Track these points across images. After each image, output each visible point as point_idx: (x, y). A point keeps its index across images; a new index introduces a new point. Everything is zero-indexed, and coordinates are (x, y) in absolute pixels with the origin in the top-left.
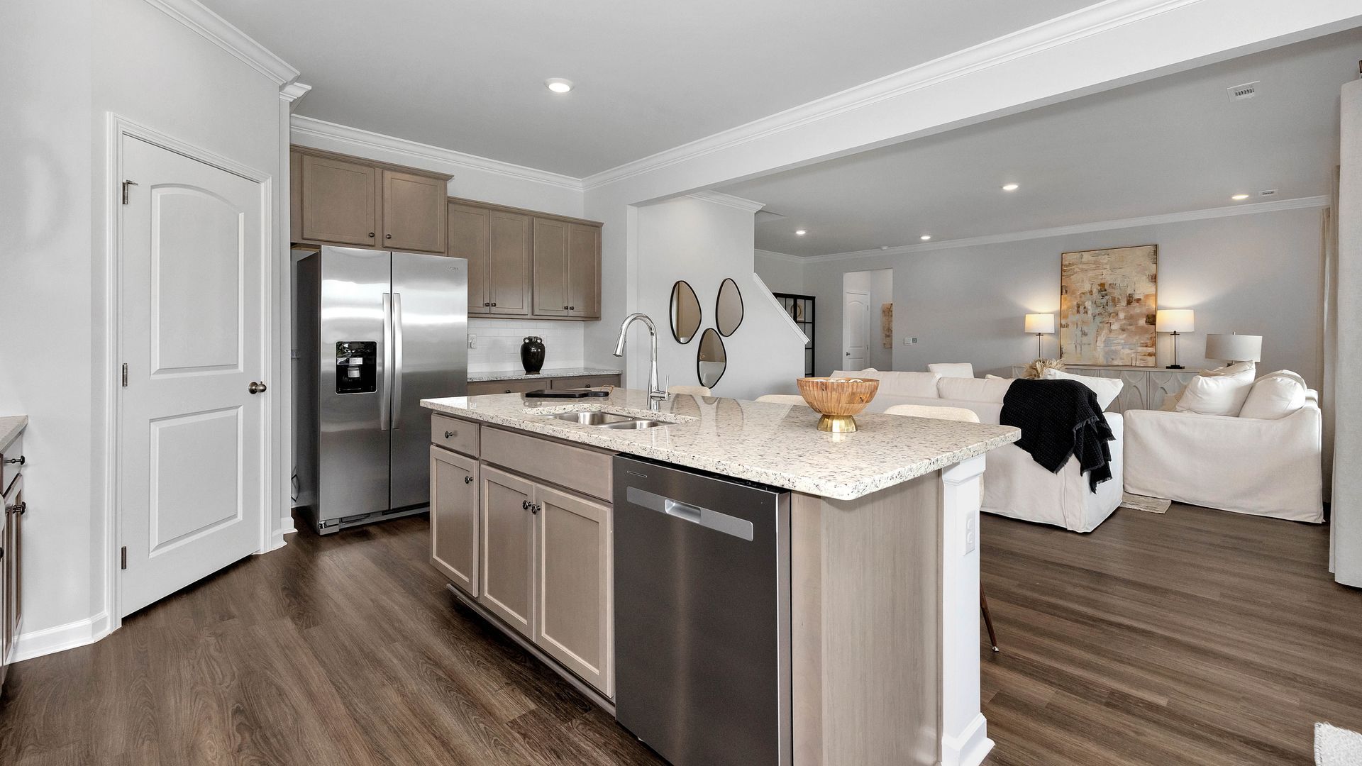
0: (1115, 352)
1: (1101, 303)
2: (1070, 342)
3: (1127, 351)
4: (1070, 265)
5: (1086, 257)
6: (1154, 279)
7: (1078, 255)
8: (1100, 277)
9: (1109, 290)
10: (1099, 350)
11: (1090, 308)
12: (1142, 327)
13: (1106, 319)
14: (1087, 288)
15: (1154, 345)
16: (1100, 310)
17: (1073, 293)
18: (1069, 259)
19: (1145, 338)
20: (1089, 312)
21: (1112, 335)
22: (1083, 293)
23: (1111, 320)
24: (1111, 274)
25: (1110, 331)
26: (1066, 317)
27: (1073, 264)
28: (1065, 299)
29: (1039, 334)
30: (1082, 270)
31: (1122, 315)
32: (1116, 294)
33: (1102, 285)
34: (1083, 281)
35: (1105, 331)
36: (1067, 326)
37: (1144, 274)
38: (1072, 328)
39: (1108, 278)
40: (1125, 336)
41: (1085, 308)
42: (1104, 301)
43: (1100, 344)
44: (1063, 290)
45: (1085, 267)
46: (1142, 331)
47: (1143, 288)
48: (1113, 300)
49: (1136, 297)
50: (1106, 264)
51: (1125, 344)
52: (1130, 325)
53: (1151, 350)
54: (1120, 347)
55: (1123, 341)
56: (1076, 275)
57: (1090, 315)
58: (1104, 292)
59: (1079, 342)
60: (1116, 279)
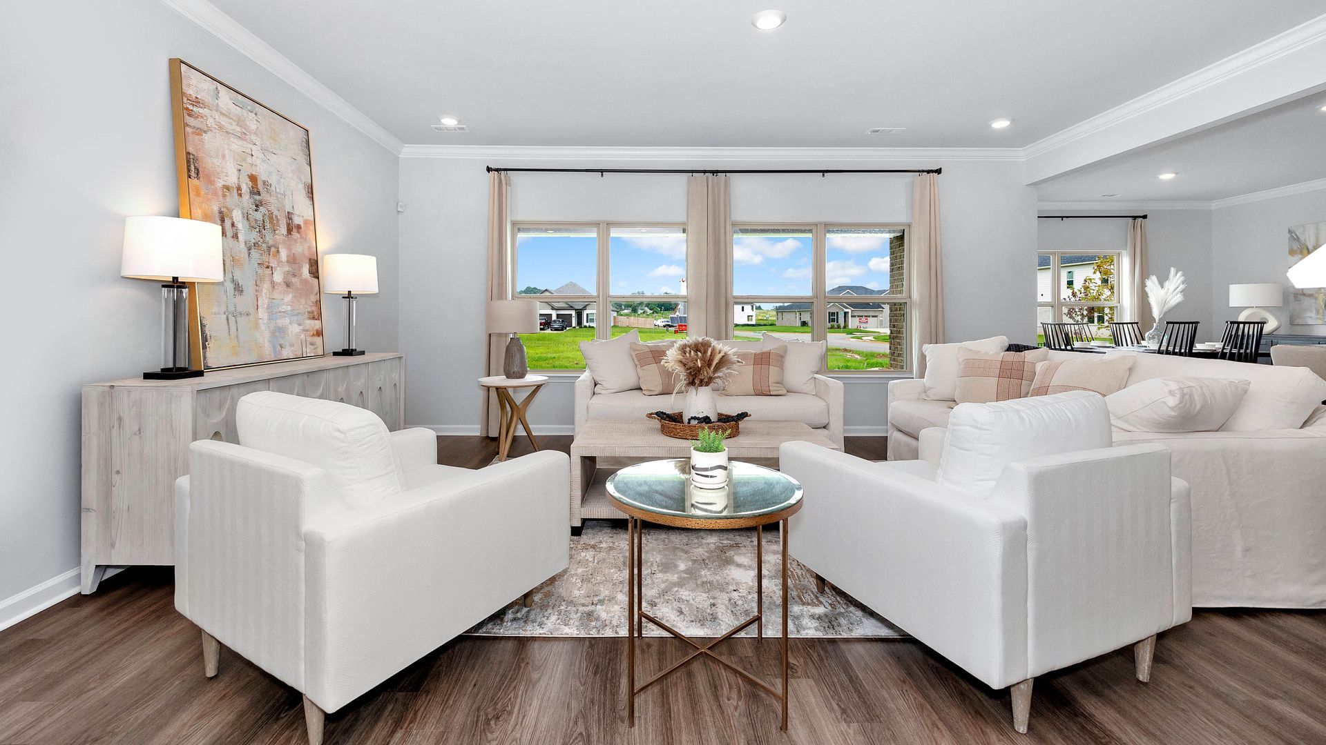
0: (282, 331)
1: (256, 221)
2: (215, 309)
3: (296, 328)
5: (225, 98)
6: (310, 193)
8: (249, 160)
9: (264, 196)
10: (263, 327)
11: (240, 226)
12: (307, 282)
13: (265, 258)
15: (320, 316)
16: (255, 235)
19: (306, 305)
20: (241, 237)
21: (276, 295)
22: (227, 188)
23: (273, 262)
24: (264, 161)
25: (273, 284)
28: (197, 193)
30: (220, 127)
31: (284, 254)
32: (273, 205)
33: (253, 178)
34: (224, 156)
35: (266, 286)
37: (300, 179)
39: (262, 172)
40: (290, 296)
41: (233, 225)
42: (259, 216)
43: (262, 313)
44: (190, 164)
45: (224, 121)
46: (307, 289)
47: (302, 212)
48: (271, 217)
49: (295, 220)
50: (255, 135)
51: (292, 313)
52: (294, 276)
53: (316, 324)
54: (287, 321)
55: (289, 308)
56: (209, 134)
57: (242, 246)
58: (257, 197)
59: (231, 309)
60: (270, 173)
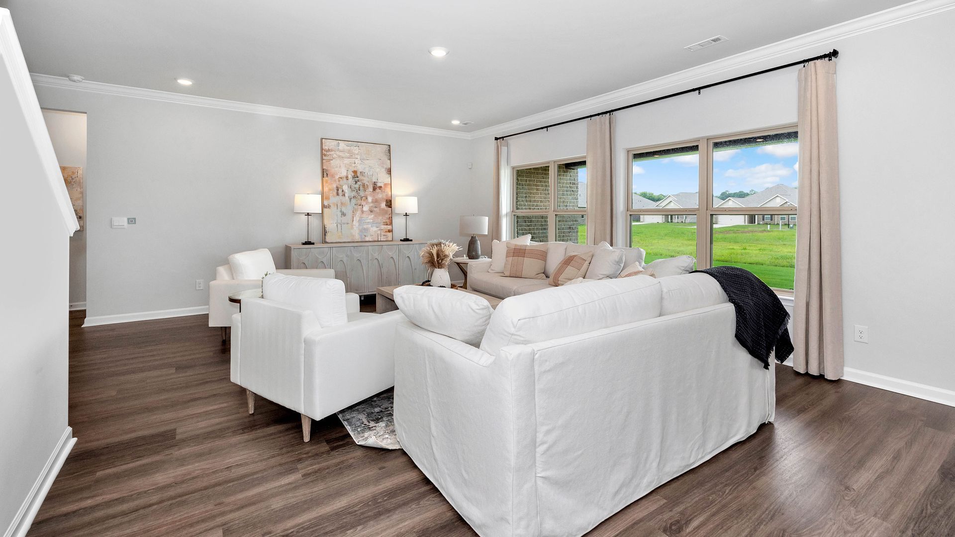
0: (366, 230)
1: (355, 188)
2: (332, 222)
3: (375, 229)
4: (329, 150)
5: (342, 145)
6: (389, 171)
7: (335, 142)
8: (353, 165)
9: (361, 177)
10: (355, 228)
11: (346, 191)
12: (383, 209)
13: (359, 202)
14: (344, 174)
15: (391, 224)
16: (354, 194)
17: (333, 176)
18: (328, 145)
19: (385, 219)
20: (347, 195)
21: (364, 216)
22: (341, 178)
23: (363, 203)
24: (361, 164)
25: (363, 212)
26: (328, 198)
27: (332, 151)
28: (327, 182)
29: (308, 214)
30: (339, 156)
31: (370, 199)
32: (365, 180)
33: (355, 172)
34: (340, 167)
35: (358, 213)
36: (329, 207)
37: (383, 167)
38: (333, 208)
39: (360, 168)
40: (372, 216)
41: (343, 191)
42: (357, 186)
43: (356, 223)
44: (324, 173)
45: (341, 154)
46: (384, 212)
47: (382, 179)
48: (364, 185)
49: (379, 185)
50: (357, 154)
51: (373, 223)
52: (376, 207)
53: (389, 227)
54: (370, 226)
55: (371, 221)
56: (334, 160)
57: (347, 198)
58: (357, 179)
59: (339, 221)
60: (365, 168)
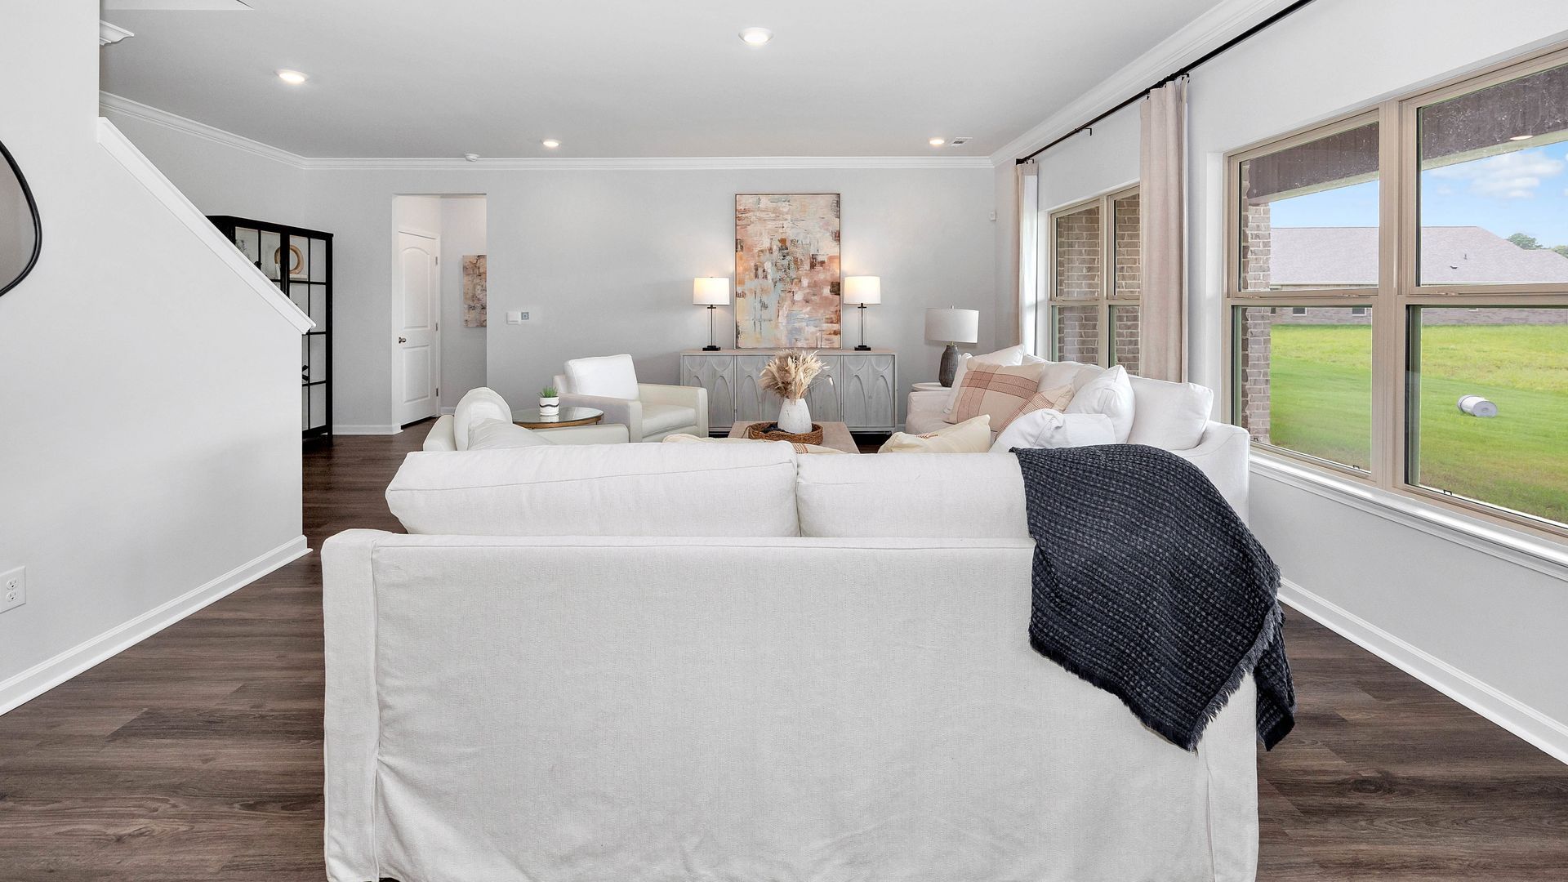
0: (799, 330)
1: (783, 265)
2: (747, 318)
3: (812, 329)
4: (745, 211)
5: (765, 201)
6: (837, 236)
7: (755, 198)
8: (781, 230)
9: (791, 248)
10: (781, 328)
11: (769, 271)
12: (826, 298)
13: (788, 287)
14: (766, 244)
15: (839, 321)
16: (781, 274)
17: (750, 250)
18: (746, 202)
19: (829, 313)
20: (769, 277)
21: (796, 308)
22: (762, 251)
23: (795, 288)
24: (792, 228)
25: (793, 302)
26: (742, 283)
27: (749, 211)
28: (741, 259)
29: (712, 307)
30: (760, 219)
31: (805, 282)
32: (799, 253)
33: (783, 241)
34: (761, 234)
35: (788, 303)
36: (743, 295)
37: (827, 230)
38: (750, 297)
39: (790, 234)
40: (808, 309)
41: (764, 271)
42: (785, 262)
43: (782, 320)
44: (739, 245)
45: (763, 215)
46: (826, 302)
47: (826, 249)
48: (796, 261)
49: (820, 259)
50: (787, 214)
51: (809, 319)
52: (814, 295)
53: (836, 327)
54: (804, 324)
55: (807, 316)
56: (752, 225)
57: (770, 281)
58: (785, 251)
59: (758, 317)
60: (798, 234)
